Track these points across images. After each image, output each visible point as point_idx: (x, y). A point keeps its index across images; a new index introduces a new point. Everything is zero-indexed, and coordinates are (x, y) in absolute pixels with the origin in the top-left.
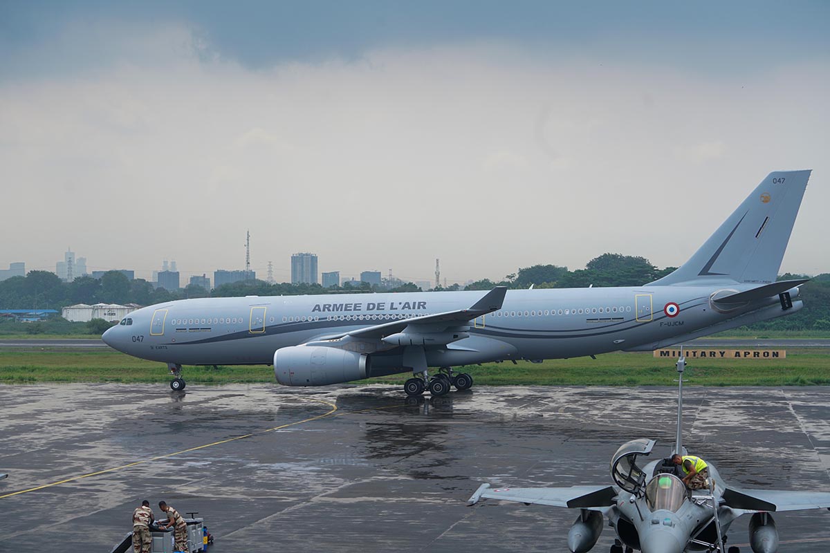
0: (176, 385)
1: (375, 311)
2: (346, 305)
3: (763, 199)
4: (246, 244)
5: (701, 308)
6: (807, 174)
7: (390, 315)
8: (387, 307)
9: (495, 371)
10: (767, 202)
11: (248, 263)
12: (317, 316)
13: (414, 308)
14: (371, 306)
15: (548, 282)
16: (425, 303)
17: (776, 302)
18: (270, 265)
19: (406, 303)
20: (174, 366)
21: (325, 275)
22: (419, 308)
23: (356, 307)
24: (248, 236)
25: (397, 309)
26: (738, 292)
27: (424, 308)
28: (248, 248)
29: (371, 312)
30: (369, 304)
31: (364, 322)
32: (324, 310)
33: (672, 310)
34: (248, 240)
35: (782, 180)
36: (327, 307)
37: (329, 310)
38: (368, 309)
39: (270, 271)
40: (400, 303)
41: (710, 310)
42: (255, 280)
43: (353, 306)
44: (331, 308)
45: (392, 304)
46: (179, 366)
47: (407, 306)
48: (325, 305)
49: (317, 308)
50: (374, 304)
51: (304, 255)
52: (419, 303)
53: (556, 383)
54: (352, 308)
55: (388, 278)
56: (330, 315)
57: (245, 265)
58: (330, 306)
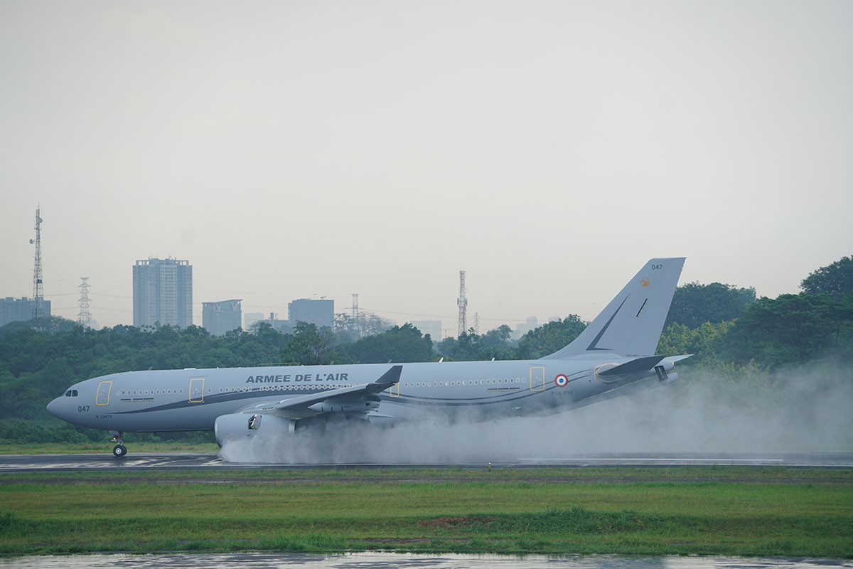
0: (119, 451)
1: (303, 382)
2: (277, 377)
3: (643, 283)
4: (34, 238)
5: (587, 379)
6: (681, 261)
7: (316, 386)
8: (313, 378)
9: (631, 523)
10: (646, 285)
11: (39, 281)
12: (250, 387)
13: (337, 379)
14: (299, 378)
15: (713, 322)
16: (347, 375)
17: (653, 374)
18: (84, 286)
19: (330, 375)
20: (117, 433)
21: (209, 308)
22: (341, 379)
23: (286, 378)
24: (39, 220)
25: (321, 380)
26: (618, 365)
27: (346, 379)
28: (38, 248)
29: (299, 383)
30: (297, 376)
31: (293, 392)
32: (257, 382)
33: (561, 381)
34: (38, 229)
35: (660, 267)
36: (259, 379)
37: (262, 381)
38: (297, 380)
39: (85, 299)
40: (325, 375)
41: (596, 381)
42: (51, 319)
43: (283, 378)
44: (263, 380)
45: (318, 375)
46: (121, 433)
47: (331, 377)
48: (257, 377)
49: (250, 379)
50: (301, 376)
51: (161, 262)
52: (342, 375)
53: (774, 551)
54: (282, 380)
55: (349, 313)
56: (261, 386)
57: (32, 283)
58: (262, 377)
